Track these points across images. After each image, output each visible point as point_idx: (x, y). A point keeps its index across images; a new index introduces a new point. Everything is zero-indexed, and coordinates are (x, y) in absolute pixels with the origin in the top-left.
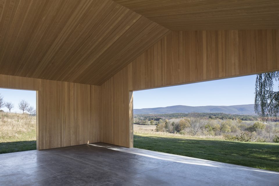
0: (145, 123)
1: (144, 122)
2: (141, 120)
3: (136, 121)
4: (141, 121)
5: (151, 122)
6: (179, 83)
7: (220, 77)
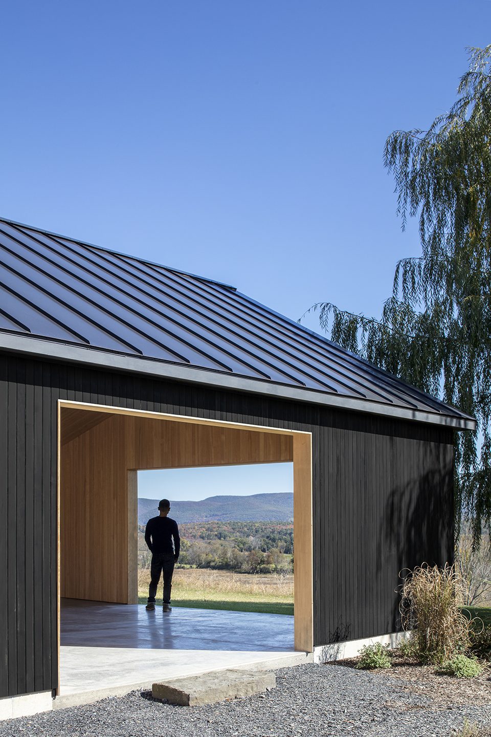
0: (269, 563)
1: (262, 562)
2: (249, 549)
3: (225, 553)
4: (247, 553)
5: (292, 561)
6: (222, 463)
7: (282, 459)
